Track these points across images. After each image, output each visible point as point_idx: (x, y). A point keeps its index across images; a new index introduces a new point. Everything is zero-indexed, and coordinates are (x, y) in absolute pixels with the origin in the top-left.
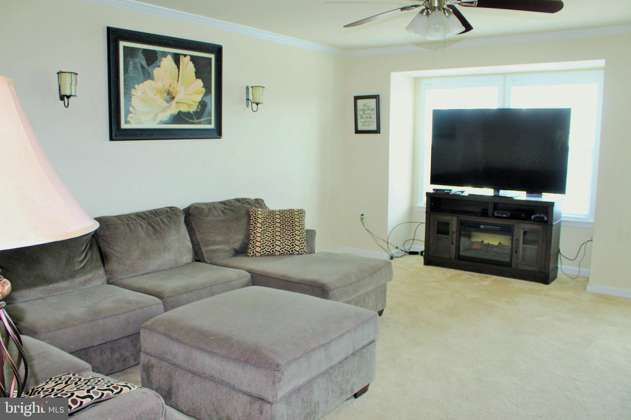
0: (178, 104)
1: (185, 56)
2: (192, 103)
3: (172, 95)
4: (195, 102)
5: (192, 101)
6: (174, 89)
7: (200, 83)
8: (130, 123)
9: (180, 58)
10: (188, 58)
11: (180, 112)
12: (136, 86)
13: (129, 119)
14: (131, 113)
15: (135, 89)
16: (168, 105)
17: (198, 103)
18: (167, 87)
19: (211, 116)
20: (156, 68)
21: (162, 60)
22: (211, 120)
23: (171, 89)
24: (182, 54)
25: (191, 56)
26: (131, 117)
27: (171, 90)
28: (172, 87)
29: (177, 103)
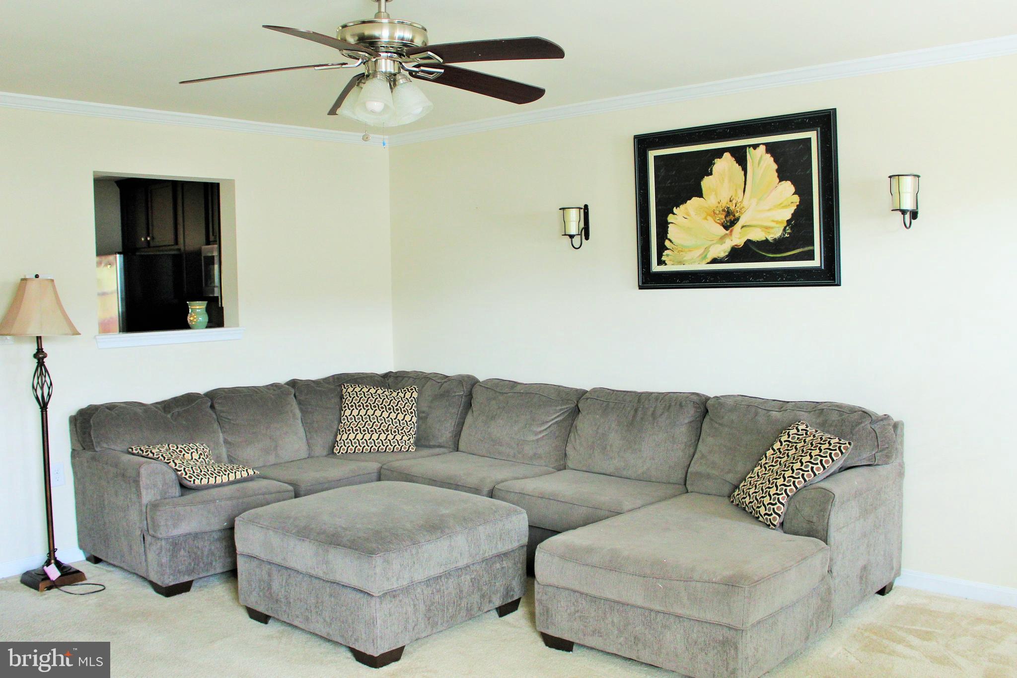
0: (744, 229)
1: (755, 146)
2: (773, 224)
3: (734, 216)
4: (777, 222)
5: (773, 221)
6: (738, 205)
7: (788, 187)
8: (666, 264)
9: (746, 152)
10: (762, 148)
11: (749, 242)
12: (675, 210)
13: (663, 258)
14: (667, 249)
15: (674, 214)
16: (728, 232)
17: (785, 224)
18: (725, 203)
19: (813, 245)
20: (705, 177)
21: (714, 164)
22: (813, 251)
23: (732, 206)
24: (750, 146)
25: (766, 144)
26: (667, 255)
27: (732, 208)
28: (734, 202)
29: (743, 227)
